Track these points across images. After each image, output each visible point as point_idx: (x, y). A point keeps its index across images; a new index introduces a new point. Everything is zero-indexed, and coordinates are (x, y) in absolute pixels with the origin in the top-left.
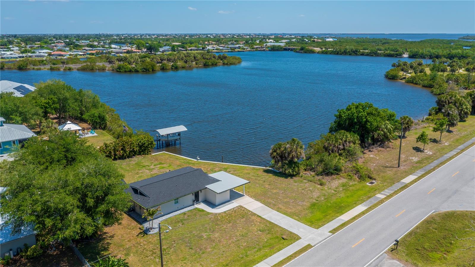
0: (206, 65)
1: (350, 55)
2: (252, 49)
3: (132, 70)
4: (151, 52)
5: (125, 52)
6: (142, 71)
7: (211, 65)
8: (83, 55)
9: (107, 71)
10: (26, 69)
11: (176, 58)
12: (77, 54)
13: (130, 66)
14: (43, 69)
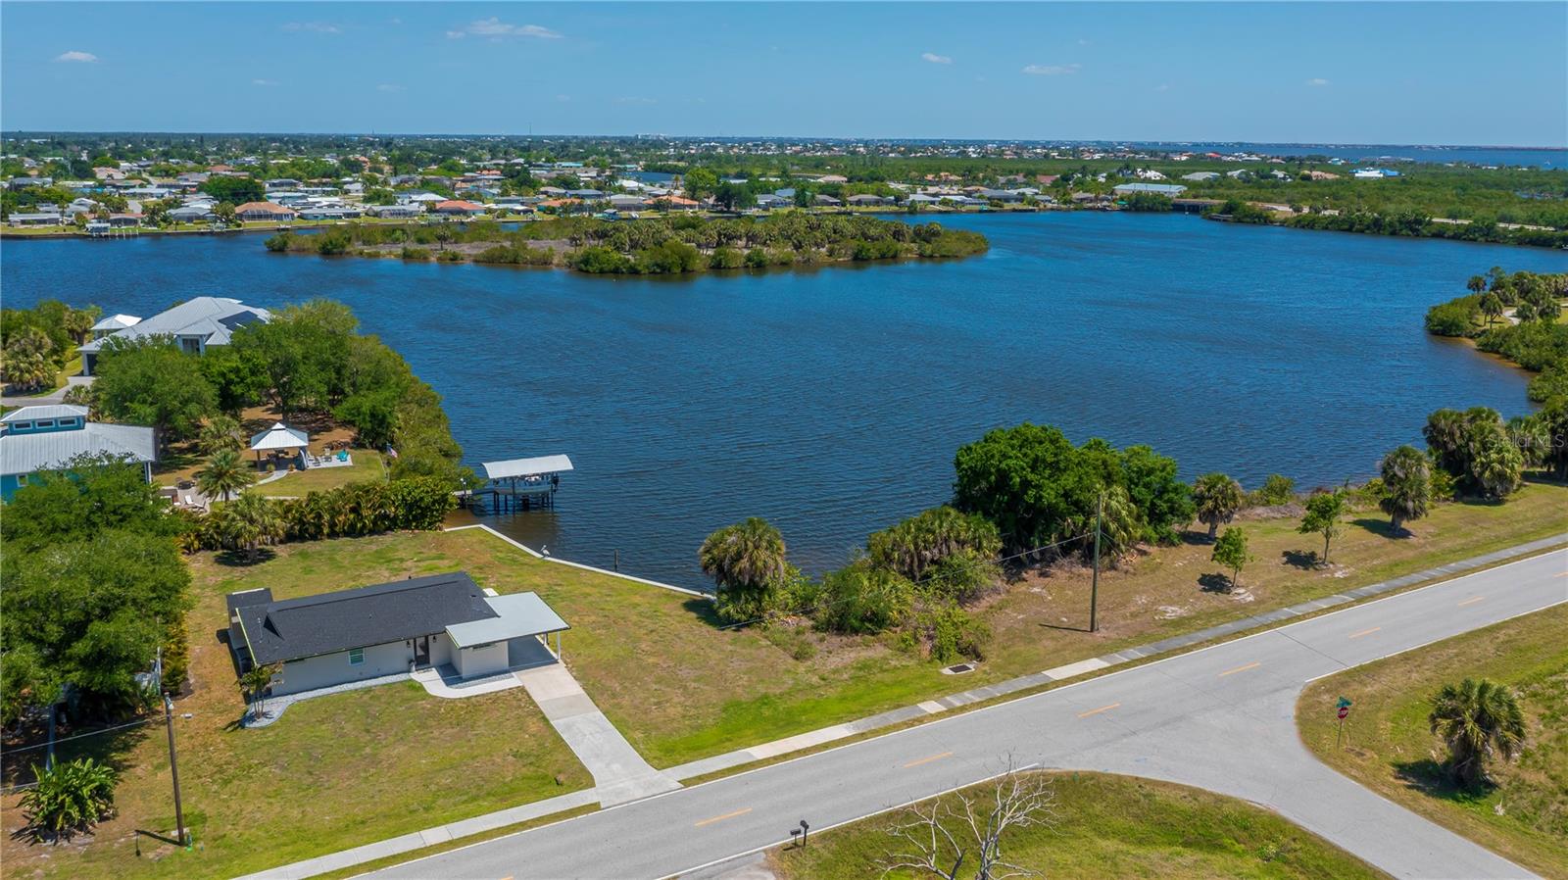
0: (859, 260)
1: (1393, 233)
2: (1065, 203)
3: (621, 267)
4: (728, 206)
5: (649, 207)
6: (650, 273)
7: (876, 259)
8: (525, 212)
9: (554, 267)
10: (341, 253)
11: (775, 233)
12: (507, 209)
13: (615, 256)
14: (384, 256)
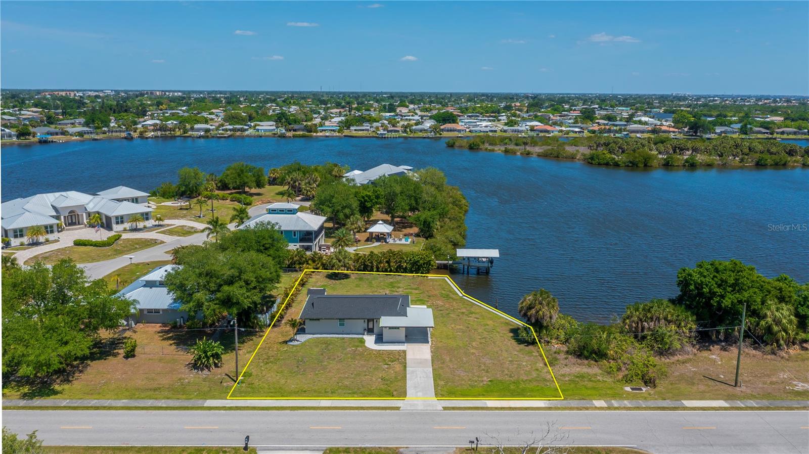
0: (759, 165)
3: (610, 162)
4: (696, 132)
5: (649, 132)
6: (626, 166)
7: (771, 165)
8: (579, 132)
10: (478, 149)
11: (711, 148)
12: (570, 130)
13: (608, 156)
14: (496, 151)
